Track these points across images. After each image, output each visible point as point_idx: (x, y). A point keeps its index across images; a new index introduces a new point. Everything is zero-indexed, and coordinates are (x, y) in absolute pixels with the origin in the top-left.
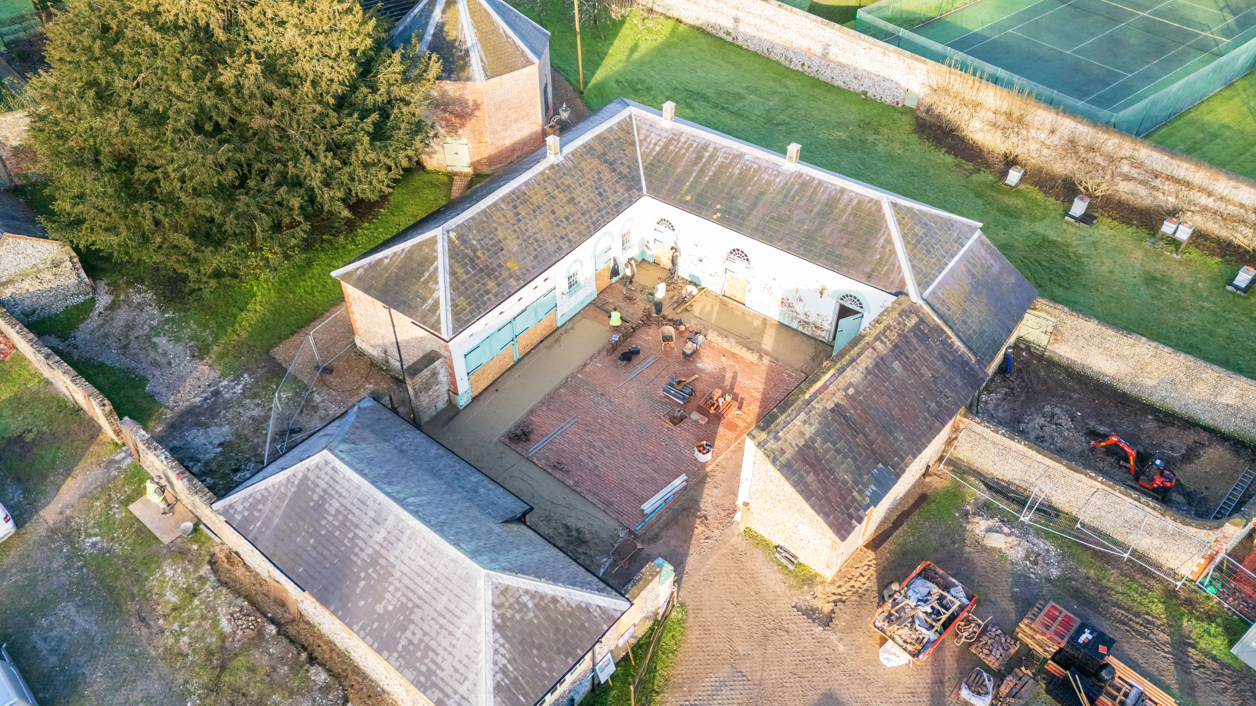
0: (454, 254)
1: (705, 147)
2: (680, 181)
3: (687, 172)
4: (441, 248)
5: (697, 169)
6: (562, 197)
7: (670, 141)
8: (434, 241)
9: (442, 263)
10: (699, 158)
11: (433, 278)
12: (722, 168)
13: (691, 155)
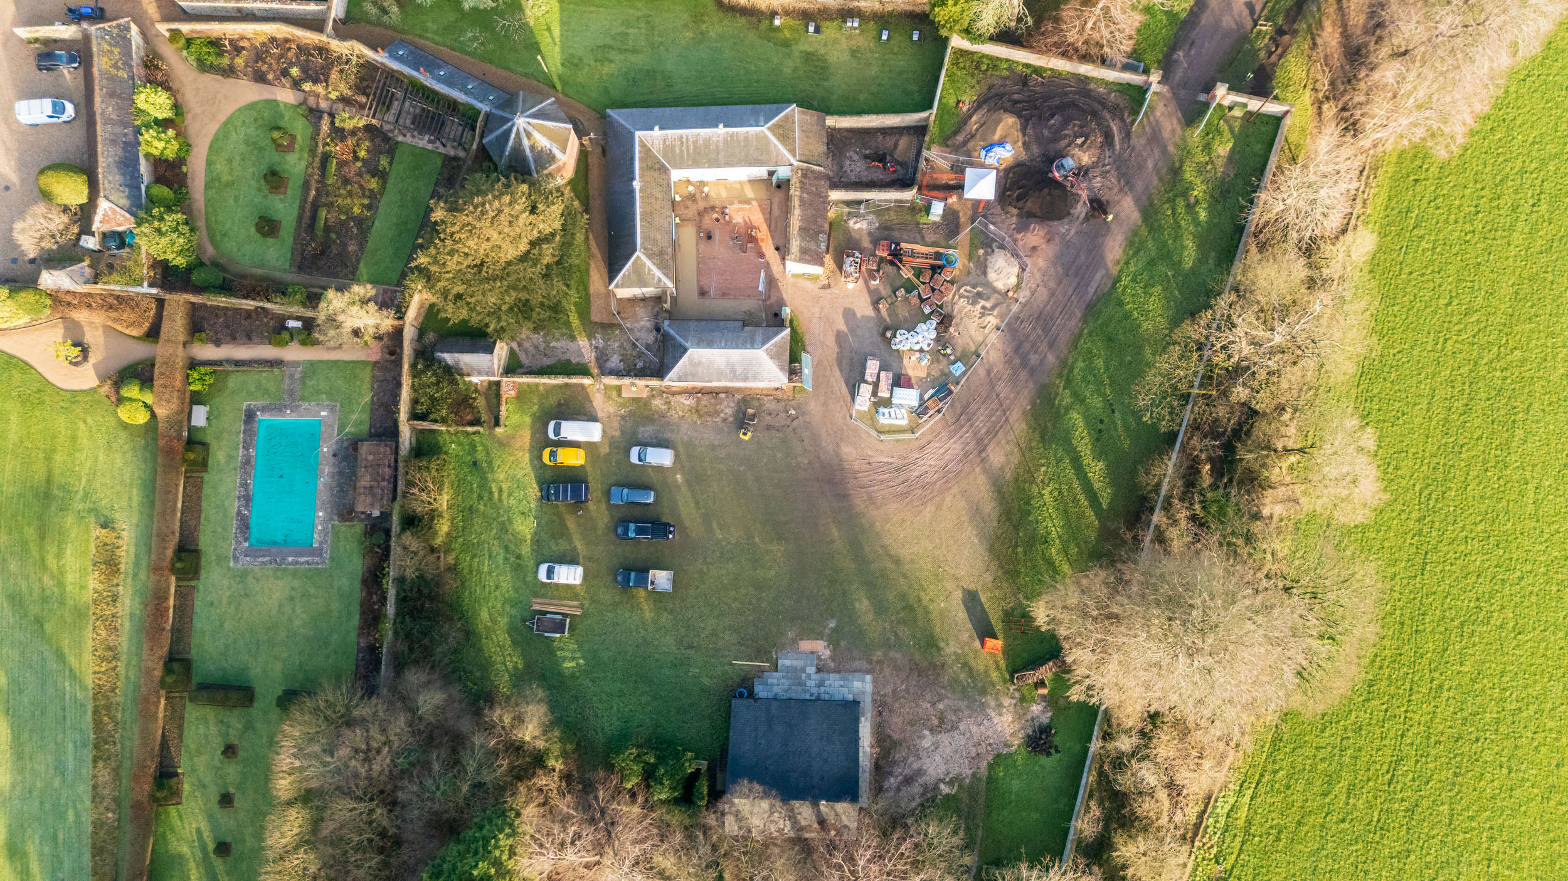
0: (649, 257)
1: (681, 137)
2: (682, 156)
3: (681, 151)
4: (643, 258)
5: (684, 148)
6: (653, 200)
7: (665, 141)
8: (638, 257)
9: (648, 263)
10: (682, 143)
11: (650, 270)
12: (695, 143)
13: (678, 143)
